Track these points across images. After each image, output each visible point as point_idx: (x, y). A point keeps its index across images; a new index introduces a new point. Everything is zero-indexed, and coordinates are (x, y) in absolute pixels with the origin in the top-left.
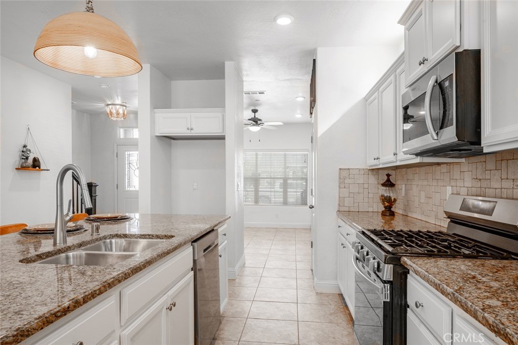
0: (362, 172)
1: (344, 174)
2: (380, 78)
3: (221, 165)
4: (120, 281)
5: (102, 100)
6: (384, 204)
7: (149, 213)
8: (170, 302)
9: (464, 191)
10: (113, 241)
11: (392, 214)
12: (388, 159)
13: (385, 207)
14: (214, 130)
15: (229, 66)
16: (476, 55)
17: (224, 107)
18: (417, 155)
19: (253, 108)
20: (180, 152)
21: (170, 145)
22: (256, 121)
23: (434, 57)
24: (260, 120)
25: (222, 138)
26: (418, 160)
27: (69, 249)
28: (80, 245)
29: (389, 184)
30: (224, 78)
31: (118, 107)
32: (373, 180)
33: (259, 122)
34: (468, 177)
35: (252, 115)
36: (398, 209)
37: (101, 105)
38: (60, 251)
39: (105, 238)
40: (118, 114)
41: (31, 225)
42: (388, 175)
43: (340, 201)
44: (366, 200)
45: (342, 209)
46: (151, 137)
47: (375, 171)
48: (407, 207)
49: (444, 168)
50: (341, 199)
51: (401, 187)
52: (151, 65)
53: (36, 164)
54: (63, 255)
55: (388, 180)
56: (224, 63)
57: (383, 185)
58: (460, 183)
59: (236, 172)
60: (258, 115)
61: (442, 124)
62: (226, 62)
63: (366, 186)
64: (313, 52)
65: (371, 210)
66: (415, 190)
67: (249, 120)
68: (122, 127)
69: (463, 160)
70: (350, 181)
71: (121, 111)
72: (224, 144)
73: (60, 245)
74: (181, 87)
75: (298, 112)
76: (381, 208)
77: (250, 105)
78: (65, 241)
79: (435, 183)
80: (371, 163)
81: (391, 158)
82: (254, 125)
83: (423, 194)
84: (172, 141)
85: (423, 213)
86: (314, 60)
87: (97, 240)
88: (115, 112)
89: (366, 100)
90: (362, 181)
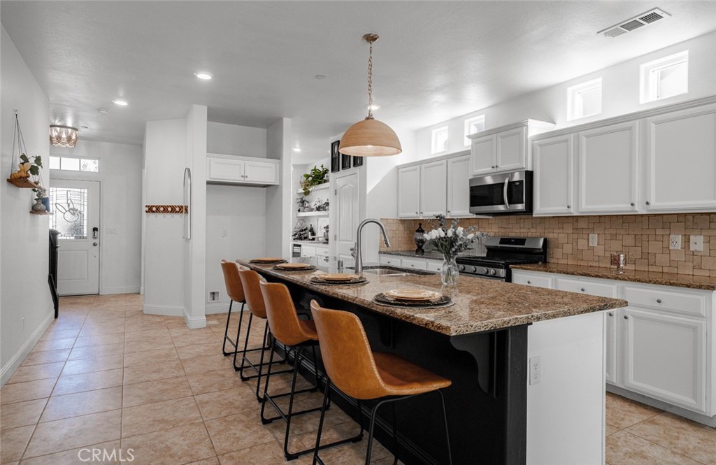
0: (395, 222)
13: (418, 247)
16: (531, 173)
18: (476, 214)
23: (504, 167)
26: (475, 216)
29: (421, 231)
42: (420, 224)
43: (381, 243)
47: (403, 221)
52: (208, 107)
55: (420, 227)
56: (282, 119)
61: (510, 202)
62: (285, 119)
69: (491, 217)
80: (411, 215)
88: (64, 136)
89: (398, 168)
90: (394, 229)
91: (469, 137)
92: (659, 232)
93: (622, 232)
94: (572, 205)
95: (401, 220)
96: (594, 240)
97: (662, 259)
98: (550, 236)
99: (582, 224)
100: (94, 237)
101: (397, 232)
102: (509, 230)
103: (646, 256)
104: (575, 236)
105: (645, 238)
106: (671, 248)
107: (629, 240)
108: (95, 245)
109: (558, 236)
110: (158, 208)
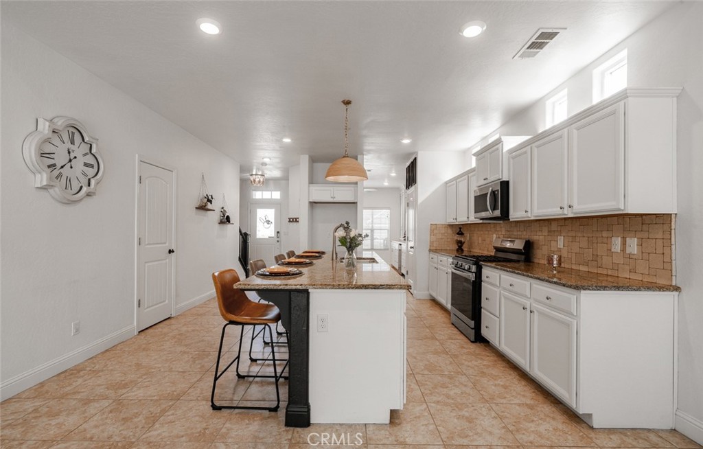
0: (444, 226)
1: (434, 227)
2: (459, 174)
9: (502, 236)
11: (462, 250)
12: (462, 219)
13: (459, 246)
14: (350, 199)
16: (507, 182)
18: (481, 219)
20: (319, 211)
21: (313, 207)
23: (492, 178)
25: (355, 203)
26: (481, 221)
29: (460, 233)
32: (450, 231)
34: (503, 229)
36: (465, 248)
42: (460, 228)
43: (430, 243)
45: (432, 248)
47: (451, 226)
48: (471, 246)
49: (490, 225)
50: (432, 243)
51: (467, 235)
52: (309, 155)
53: (228, 219)
55: (460, 231)
57: (458, 234)
58: (500, 233)
61: (494, 208)
62: (359, 156)
65: (448, 249)
66: (475, 238)
69: (501, 222)
70: (437, 232)
72: (357, 207)
75: (386, 181)
76: (456, 247)
79: (487, 232)
80: (451, 221)
81: (465, 219)
83: (480, 238)
84: (314, 204)
85: (480, 249)
86: (415, 158)
88: (257, 180)
89: (446, 183)
90: (443, 232)
91: (474, 155)
92: (605, 234)
93: (580, 235)
94: (529, 210)
95: (450, 225)
96: (561, 242)
97: (606, 261)
98: (534, 238)
99: (554, 226)
100: (278, 237)
101: (446, 234)
102: (511, 233)
103: (596, 257)
104: (549, 238)
105: (595, 239)
106: (612, 250)
107: (584, 243)
108: (278, 241)
109: (539, 237)
110: (293, 219)
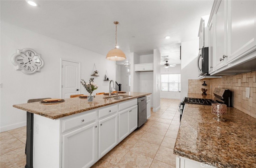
0: (197, 81)
1: (190, 81)
3: (152, 79)
4: (118, 102)
5: (123, 62)
6: (203, 91)
7: (133, 92)
8: (130, 110)
10: (120, 97)
14: (150, 69)
15: (155, 51)
16: (208, 49)
17: (153, 62)
19: (166, 61)
20: (142, 75)
21: (139, 74)
22: (167, 65)
24: (168, 64)
25: (153, 71)
27: (111, 97)
28: (114, 97)
29: (205, 85)
30: (153, 54)
31: (127, 63)
32: (200, 83)
33: (168, 65)
35: (166, 63)
36: (207, 93)
37: (123, 63)
38: (110, 97)
39: (119, 96)
40: (127, 65)
41: (106, 93)
43: (188, 90)
44: (198, 90)
46: (134, 72)
49: (218, 80)
52: (134, 53)
54: (110, 98)
55: (204, 83)
56: (153, 50)
59: (157, 81)
60: (168, 63)
62: (154, 50)
63: (198, 85)
64: (180, 44)
67: (165, 64)
68: (129, 69)
70: (192, 84)
71: (128, 65)
72: (153, 73)
73: (110, 96)
74: (142, 57)
76: (202, 92)
77: (165, 60)
78: (111, 96)
82: (166, 66)
84: (140, 72)
86: (181, 46)
87: (117, 96)
104: (242, 89)
